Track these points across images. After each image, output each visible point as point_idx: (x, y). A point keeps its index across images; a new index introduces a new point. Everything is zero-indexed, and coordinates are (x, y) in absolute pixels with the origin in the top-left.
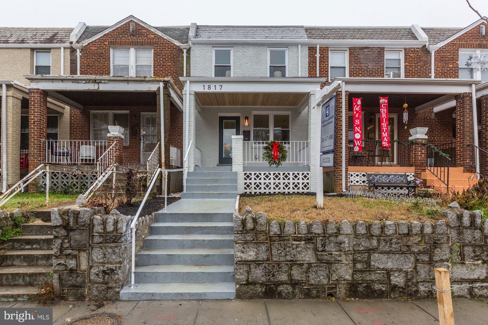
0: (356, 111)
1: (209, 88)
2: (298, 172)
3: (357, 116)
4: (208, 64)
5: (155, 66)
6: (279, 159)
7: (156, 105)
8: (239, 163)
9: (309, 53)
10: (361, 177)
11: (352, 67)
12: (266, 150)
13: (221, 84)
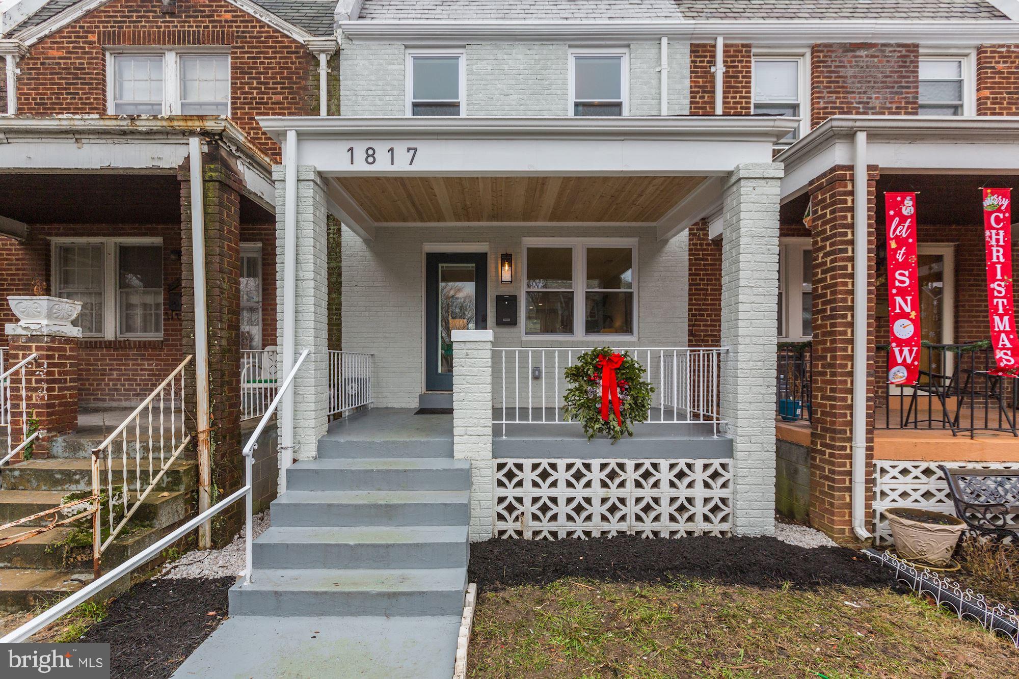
0: (898, 239)
1: (371, 160)
2: (690, 461)
3: (900, 258)
4: (391, 98)
5: (236, 103)
6: (622, 414)
7: (179, 221)
8: (479, 430)
9: (692, 62)
10: (916, 478)
11: (822, 105)
12: (575, 381)
13: (412, 144)
